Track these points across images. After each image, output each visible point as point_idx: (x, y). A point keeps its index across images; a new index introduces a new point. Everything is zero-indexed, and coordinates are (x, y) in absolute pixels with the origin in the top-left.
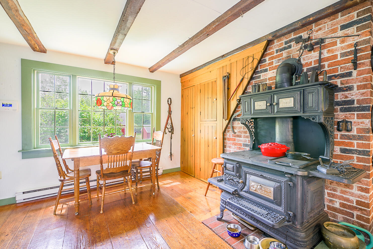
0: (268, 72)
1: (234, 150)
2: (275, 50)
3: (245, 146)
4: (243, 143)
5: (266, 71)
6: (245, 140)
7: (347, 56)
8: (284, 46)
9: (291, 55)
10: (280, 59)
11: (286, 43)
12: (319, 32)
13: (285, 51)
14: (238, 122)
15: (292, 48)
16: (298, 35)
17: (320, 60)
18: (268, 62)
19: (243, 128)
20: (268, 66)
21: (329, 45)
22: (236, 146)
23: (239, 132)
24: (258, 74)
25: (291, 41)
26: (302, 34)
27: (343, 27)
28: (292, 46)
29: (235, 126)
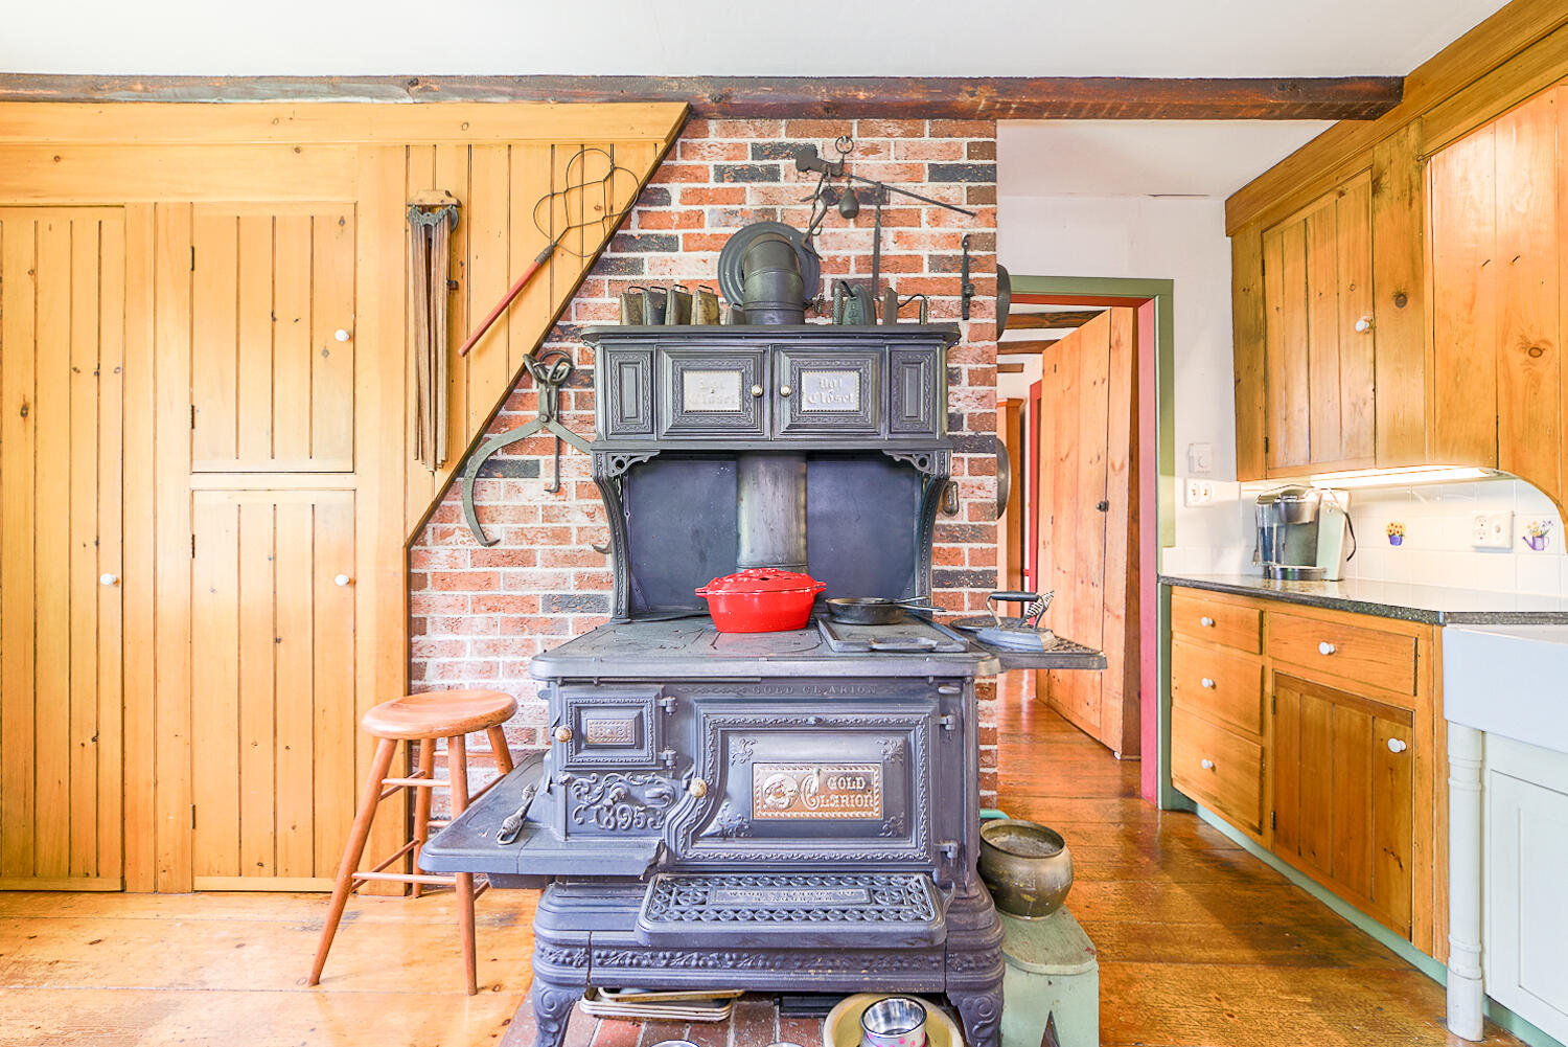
0: (680, 252)
1: (481, 637)
2: (710, 164)
3: (554, 608)
4: (548, 592)
5: (669, 244)
6: (558, 576)
7: (945, 270)
8: (749, 161)
9: (778, 209)
10: (733, 213)
11: (758, 152)
12: (872, 160)
13: (755, 184)
14: (513, 480)
15: (782, 184)
16: (802, 141)
17: (876, 262)
18: (676, 206)
19: (540, 512)
20: (678, 227)
21: (899, 216)
22: (497, 616)
23: (521, 534)
24: (631, 250)
25: (777, 151)
26: (818, 142)
27: (939, 173)
28: (783, 173)
29: (494, 503)
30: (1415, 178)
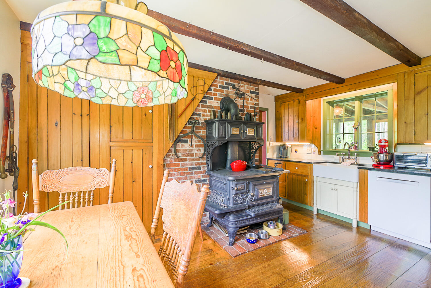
0: (213, 100)
1: (177, 177)
2: (218, 84)
3: (191, 170)
4: (190, 167)
5: (211, 99)
6: (191, 163)
7: (252, 109)
8: (224, 85)
9: (229, 95)
10: (222, 94)
11: (226, 84)
12: (242, 88)
13: (225, 90)
14: (183, 144)
15: (229, 90)
16: (233, 83)
17: (243, 106)
18: (212, 91)
19: (188, 150)
20: (213, 96)
21: (246, 99)
22: (180, 172)
23: (184, 155)
24: (205, 99)
25: (229, 84)
26: (235, 84)
27: (252, 92)
28: (230, 88)
29: (179, 148)
30: (305, 104)
